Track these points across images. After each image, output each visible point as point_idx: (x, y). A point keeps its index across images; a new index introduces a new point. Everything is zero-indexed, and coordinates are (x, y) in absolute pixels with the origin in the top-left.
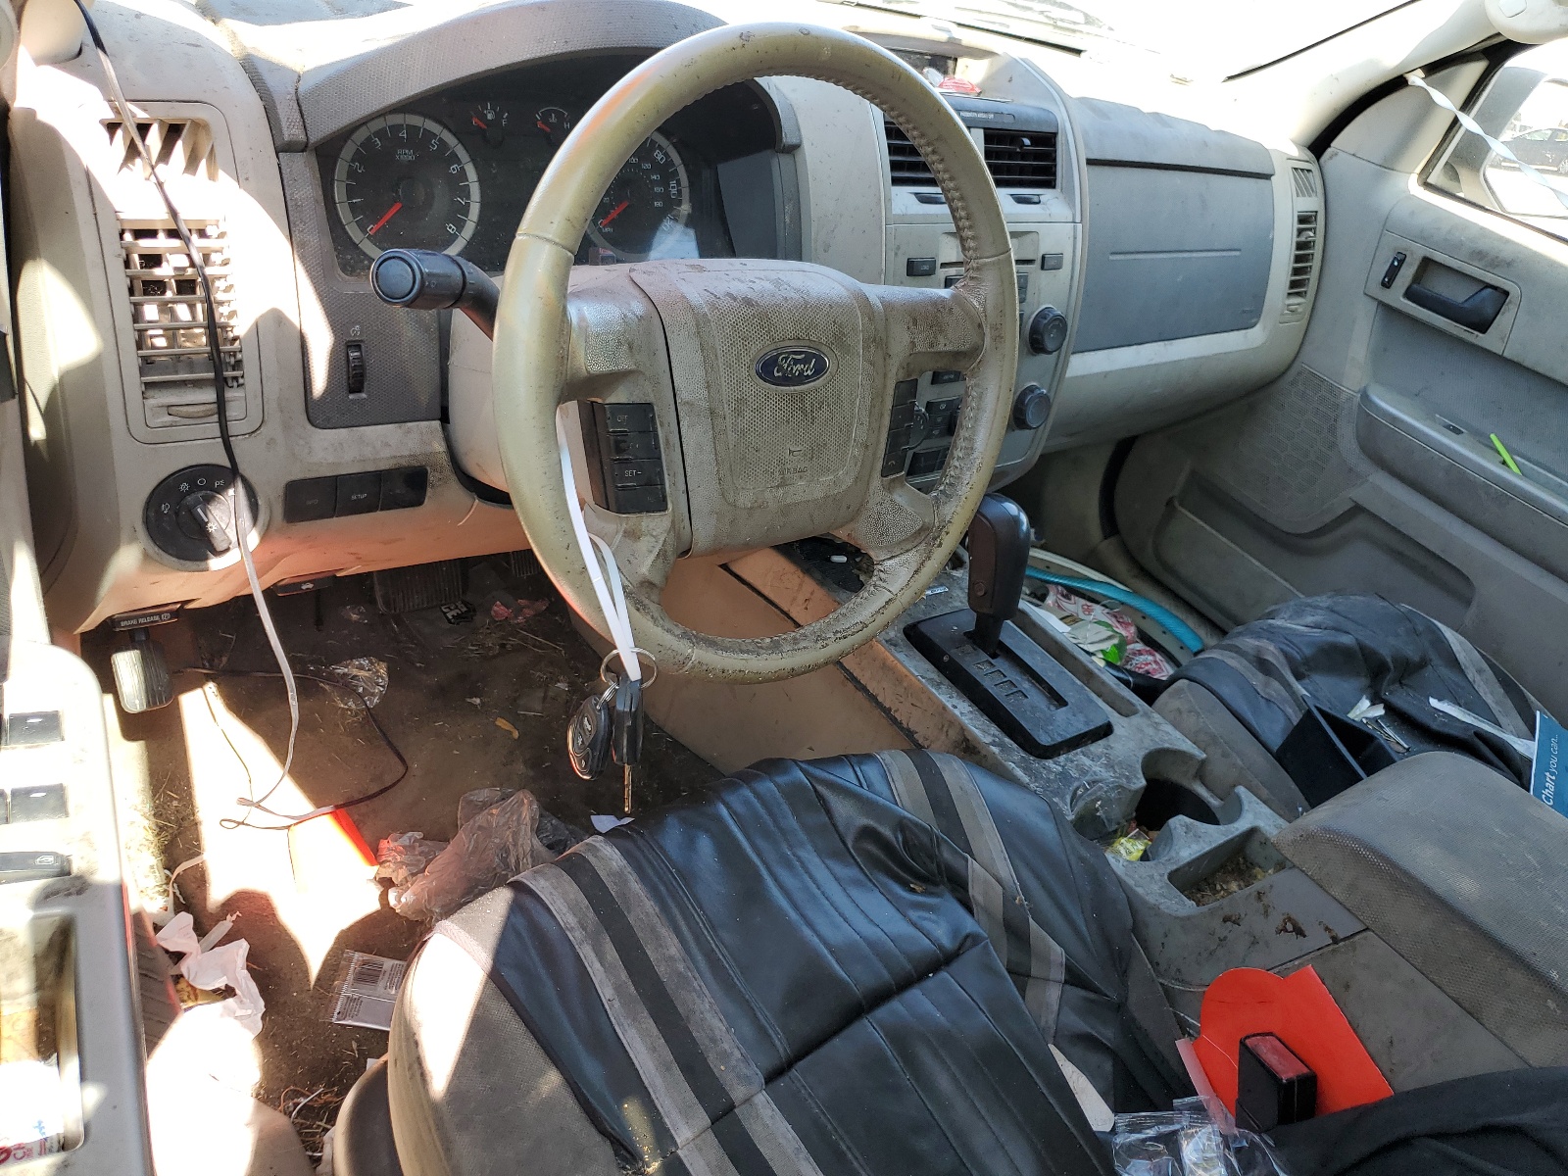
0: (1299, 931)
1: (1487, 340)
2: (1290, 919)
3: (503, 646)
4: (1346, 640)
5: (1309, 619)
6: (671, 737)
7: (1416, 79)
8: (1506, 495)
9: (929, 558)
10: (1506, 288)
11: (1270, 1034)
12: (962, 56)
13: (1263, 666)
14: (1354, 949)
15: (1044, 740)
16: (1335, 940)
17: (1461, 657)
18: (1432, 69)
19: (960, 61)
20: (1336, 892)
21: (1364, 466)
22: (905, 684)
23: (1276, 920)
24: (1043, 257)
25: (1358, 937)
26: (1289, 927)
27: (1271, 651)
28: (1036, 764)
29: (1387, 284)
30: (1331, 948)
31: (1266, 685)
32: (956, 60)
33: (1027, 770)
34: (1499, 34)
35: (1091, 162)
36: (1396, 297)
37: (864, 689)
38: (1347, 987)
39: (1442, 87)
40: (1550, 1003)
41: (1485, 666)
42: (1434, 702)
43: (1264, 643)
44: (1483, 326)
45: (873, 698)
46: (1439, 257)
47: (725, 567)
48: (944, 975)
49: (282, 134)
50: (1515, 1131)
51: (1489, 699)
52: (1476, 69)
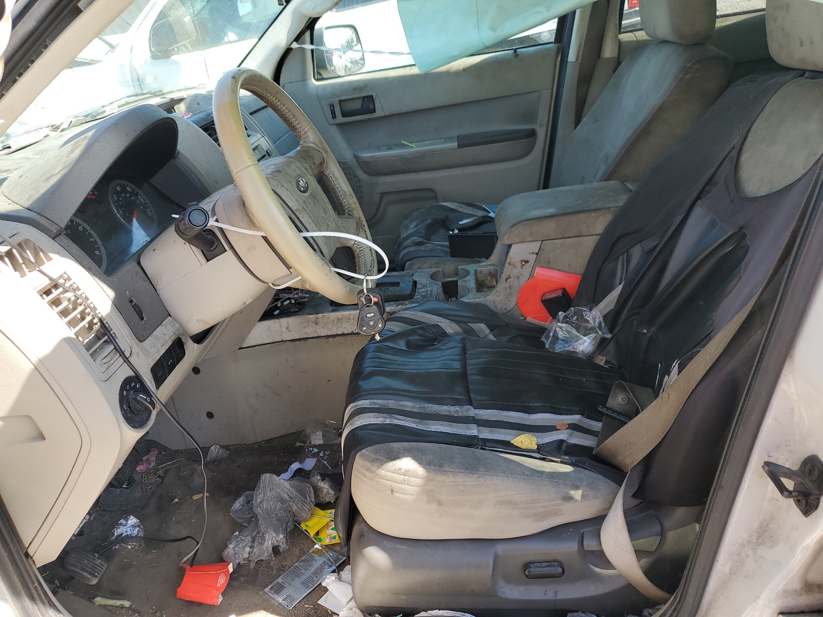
0: (527, 262)
1: (378, 113)
2: (522, 261)
3: (159, 476)
4: (429, 221)
5: (412, 226)
6: (263, 441)
7: (295, 45)
8: (422, 155)
9: (365, 231)
10: (371, 94)
11: (544, 294)
12: (175, 105)
13: (419, 244)
14: (543, 250)
15: (408, 292)
16: (537, 254)
17: (453, 207)
18: (297, 39)
19: (175, 108)
20: (529, 239)
21: (374, 179)
22: (352, 317)
23: (519, 265)
24: (267, 152)
25: (542, 246)
26: (523, 263)
27: (416, 239)
28: (414, 300)
29: (334, 117)
30: (538, 256)
31: (426, 247)
32: (173, 108)
33: (413, 303)
34: (310, 18)
35: (251, 114)
36: (340, 119)
37: (337, 335)
38: (549, 263)
39: (304, 43)
40: (593, 214)
41: (461, 205)
42: (461, 223)
43: (412, 239)
44: (374, 111)
45: (343, 335)
46: (343, 98)
47: (240, 348)
48: (468, 352)
49: (51, 231)
50: (619, 238)
51: (470, 212)
52: (308, 34)
